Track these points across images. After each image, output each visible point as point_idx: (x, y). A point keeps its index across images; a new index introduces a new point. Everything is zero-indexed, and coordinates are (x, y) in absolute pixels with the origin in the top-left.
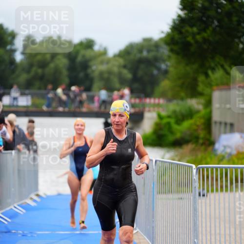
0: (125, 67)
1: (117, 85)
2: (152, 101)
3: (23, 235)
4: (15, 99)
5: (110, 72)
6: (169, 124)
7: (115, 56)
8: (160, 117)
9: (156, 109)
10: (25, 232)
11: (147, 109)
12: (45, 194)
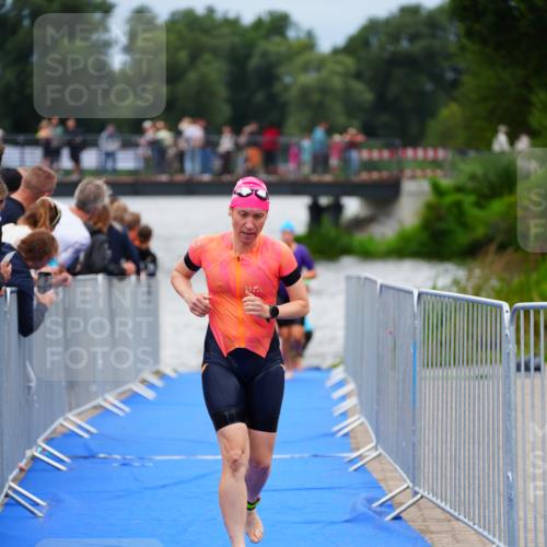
0: (358, 76)
1: (341, 119)
2: (420, 153)
3: (124, 465)
4: (110, 155)
5: (324, 90)
6: (458, 205)
7: (336, 51)
8: (438, 190)
9: (429, 172)
10: (128, 457)
11: (408, 173)
12: (175, 371)
